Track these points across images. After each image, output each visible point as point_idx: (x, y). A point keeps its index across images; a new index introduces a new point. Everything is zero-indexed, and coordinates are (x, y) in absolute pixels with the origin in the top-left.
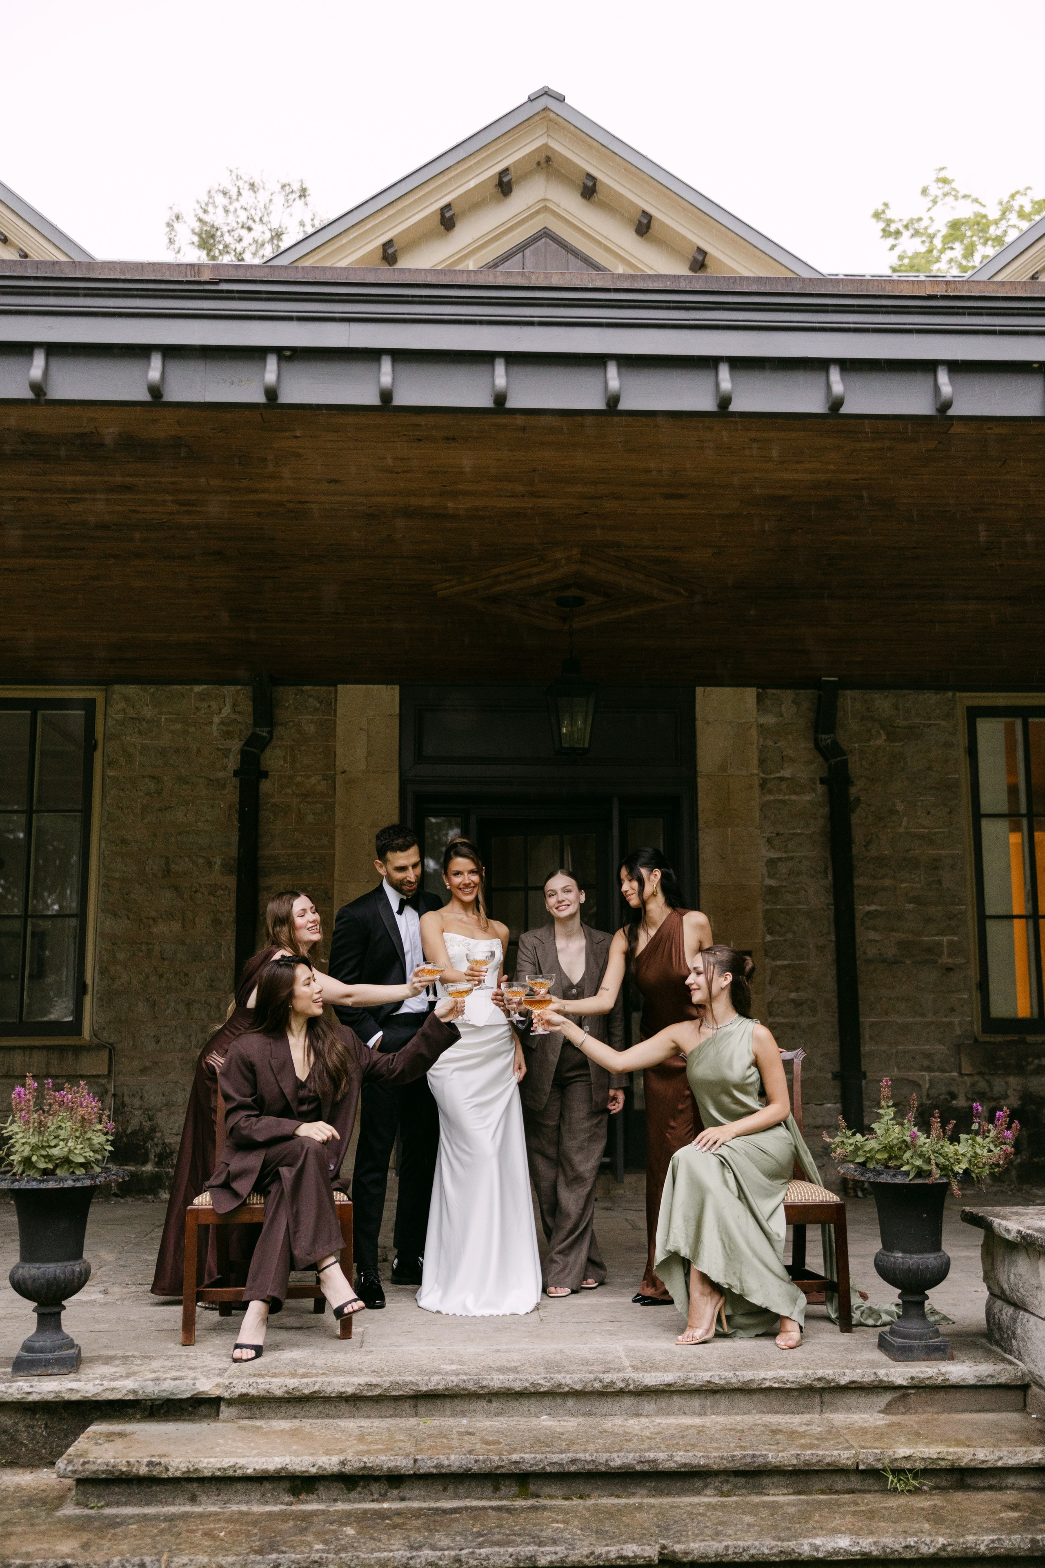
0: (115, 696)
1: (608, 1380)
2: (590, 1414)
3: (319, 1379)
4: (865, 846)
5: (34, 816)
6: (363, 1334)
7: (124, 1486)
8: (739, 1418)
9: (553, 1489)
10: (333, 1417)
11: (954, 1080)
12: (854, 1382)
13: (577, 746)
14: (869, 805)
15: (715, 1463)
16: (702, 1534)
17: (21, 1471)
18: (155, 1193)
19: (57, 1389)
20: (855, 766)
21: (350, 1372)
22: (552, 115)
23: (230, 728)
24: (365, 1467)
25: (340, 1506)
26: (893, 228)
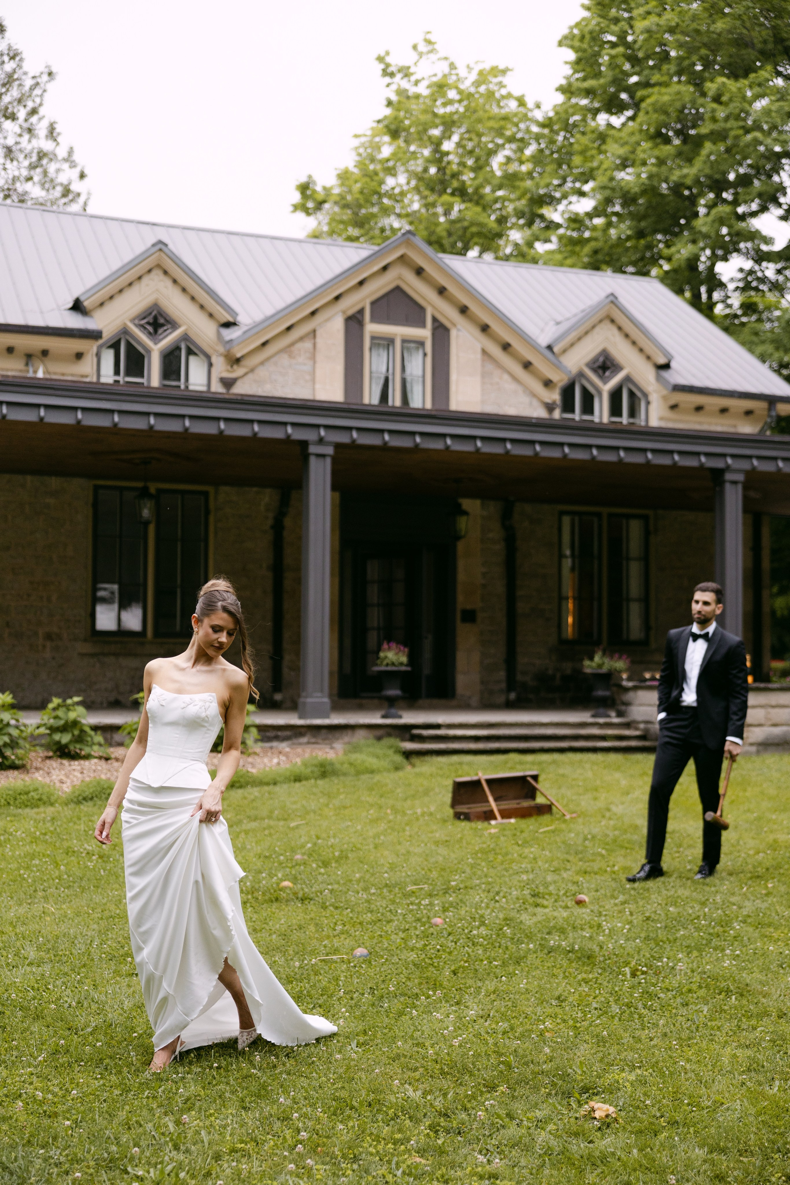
0: (220, 491)
20: (518, 534)
23: (269, 508)
26: (390, 70)
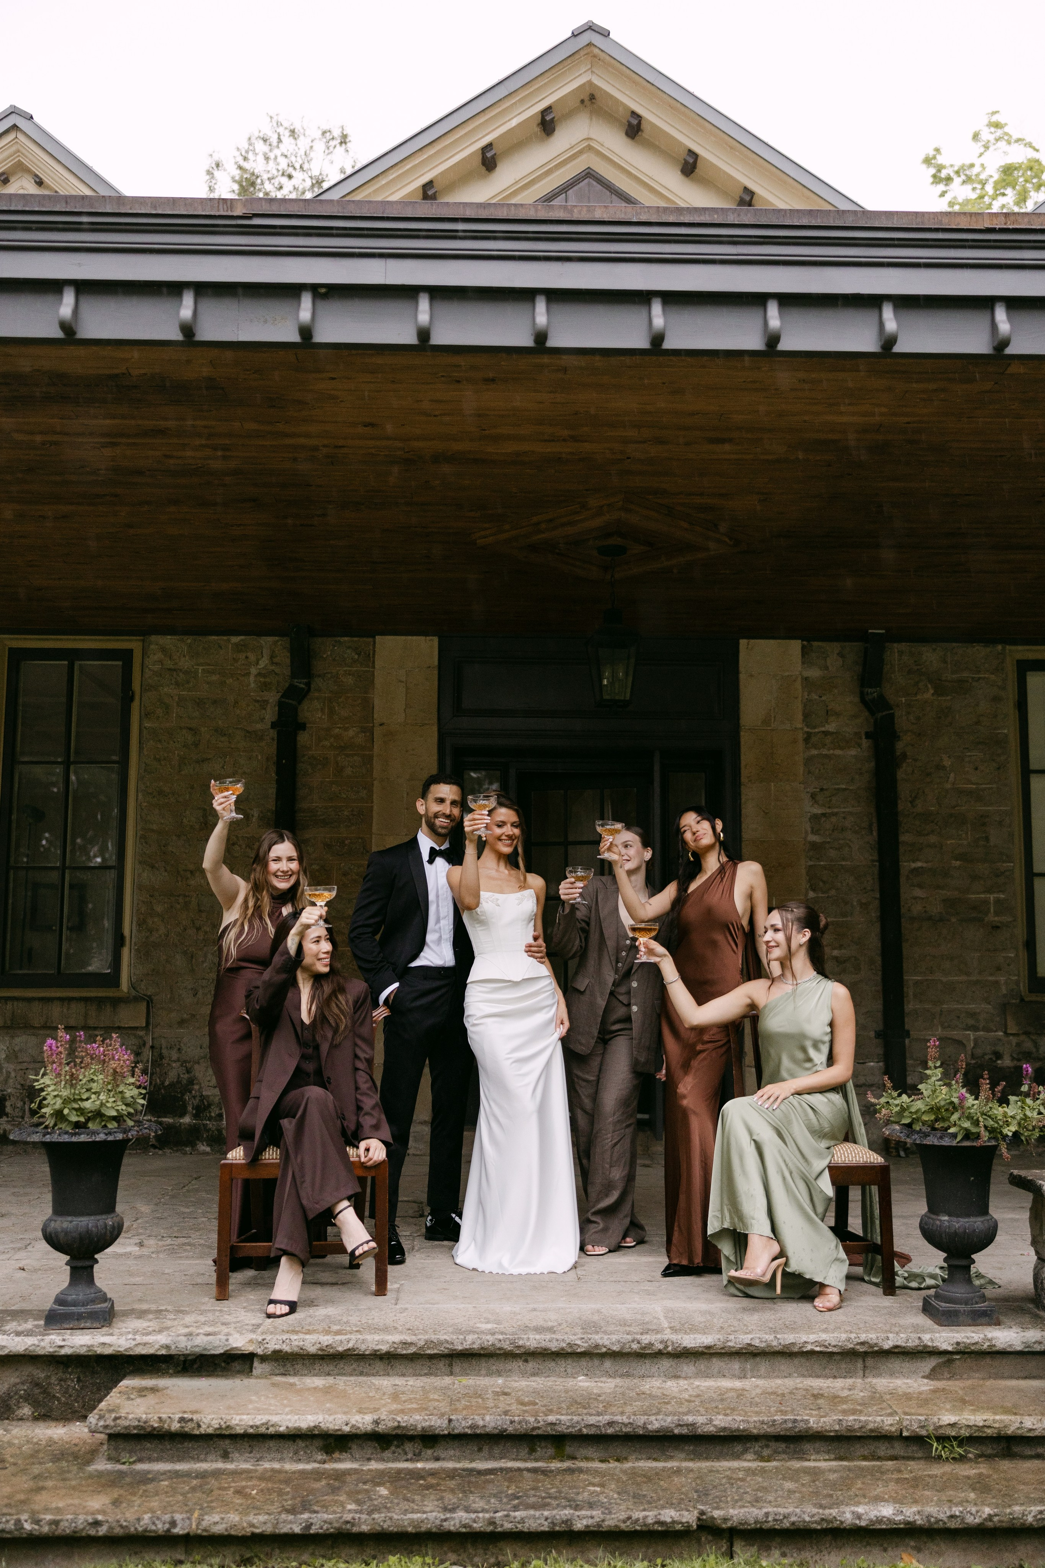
0: (152, 647)
1: (647, 1342)
2: (627, 1375)
3: (353, 1337)
4: (911, 802)
5: (72, 767)
6: (398, 1291)
7: (156, 1441)
8: (779, 1381)
9: (590, 1451)
10: (367, 1375)
11: (1000, 1040)
12: (897, 1347)
13: (617, 698)
14: (916, 760)
15: (755, 1427)
16: (741, 1500)
17: (53, 1424)
18: (193, 1145)
19: (89, 1343)
20: (903, 721)
21: (386, 1329)
22: (596, 51)
23: (268, 680)
24: (399, 1427)
25: (374, 1465)
26: (943, 174)
